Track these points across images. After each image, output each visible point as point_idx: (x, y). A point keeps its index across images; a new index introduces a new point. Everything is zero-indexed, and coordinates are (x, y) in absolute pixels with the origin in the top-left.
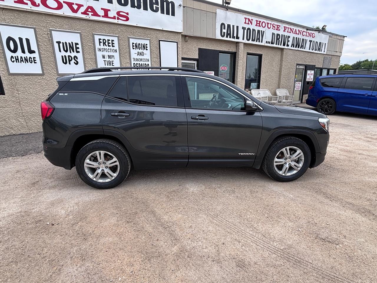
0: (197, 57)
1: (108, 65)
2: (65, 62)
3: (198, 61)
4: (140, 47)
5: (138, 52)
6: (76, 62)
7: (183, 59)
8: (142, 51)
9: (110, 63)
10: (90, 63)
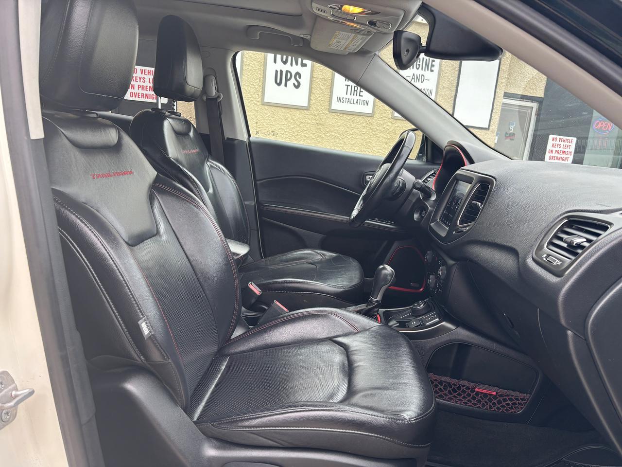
0: (540, 93)
1: (351, 94)
2: (278, 81)
3: (542, 102)
4: (419, 65)
5: (414, 75)
6: (296, 84)
7: (507, 95)
8: (423, 72)
9: (356, 91)
10: (322, 87)
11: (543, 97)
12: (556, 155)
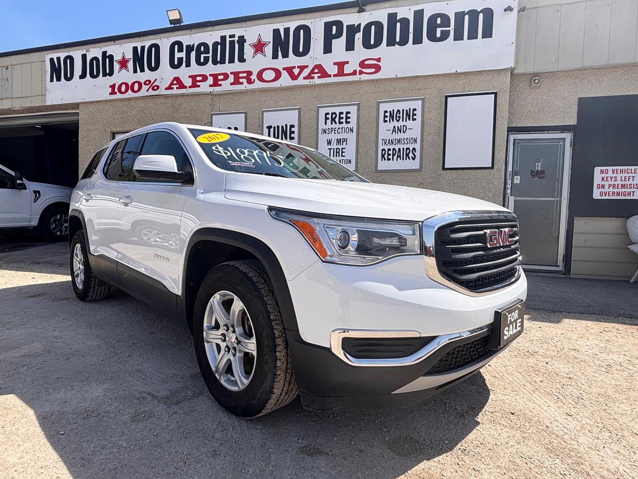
0: (572, 121)
3: (577, 130)
5: (394, 127)
9: (339, 152)
11: (576, 124)
12: (611, 190)
